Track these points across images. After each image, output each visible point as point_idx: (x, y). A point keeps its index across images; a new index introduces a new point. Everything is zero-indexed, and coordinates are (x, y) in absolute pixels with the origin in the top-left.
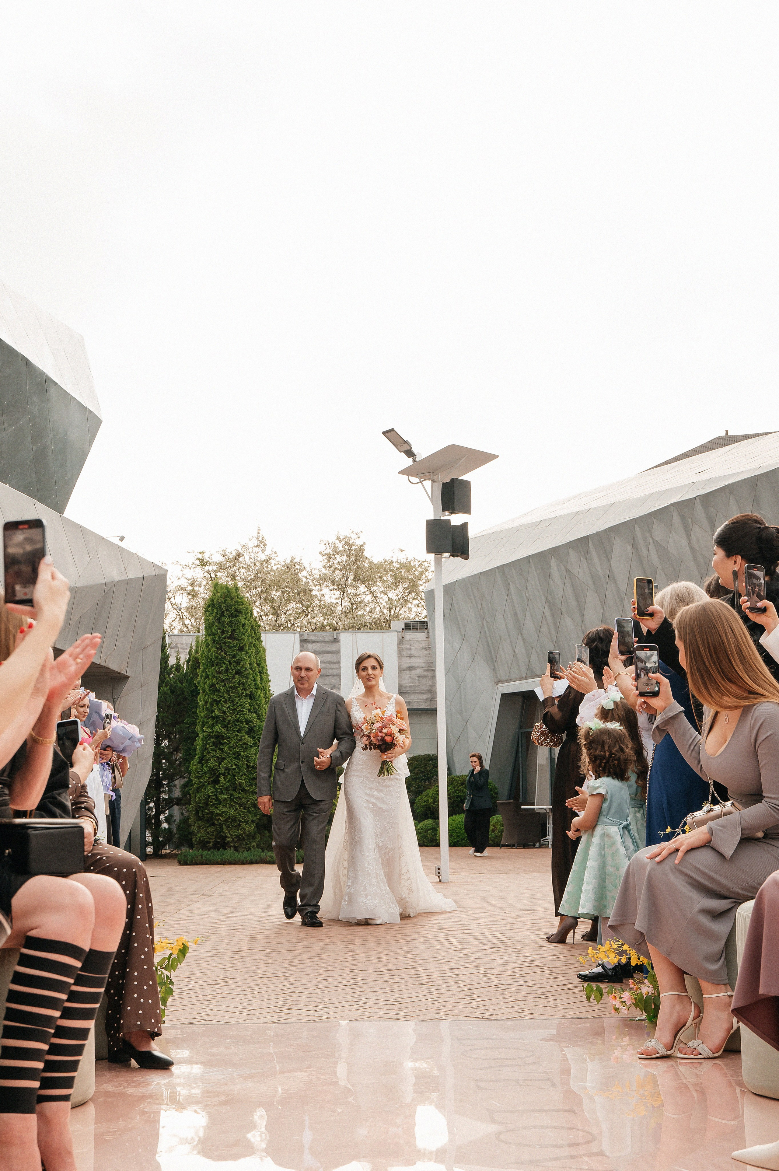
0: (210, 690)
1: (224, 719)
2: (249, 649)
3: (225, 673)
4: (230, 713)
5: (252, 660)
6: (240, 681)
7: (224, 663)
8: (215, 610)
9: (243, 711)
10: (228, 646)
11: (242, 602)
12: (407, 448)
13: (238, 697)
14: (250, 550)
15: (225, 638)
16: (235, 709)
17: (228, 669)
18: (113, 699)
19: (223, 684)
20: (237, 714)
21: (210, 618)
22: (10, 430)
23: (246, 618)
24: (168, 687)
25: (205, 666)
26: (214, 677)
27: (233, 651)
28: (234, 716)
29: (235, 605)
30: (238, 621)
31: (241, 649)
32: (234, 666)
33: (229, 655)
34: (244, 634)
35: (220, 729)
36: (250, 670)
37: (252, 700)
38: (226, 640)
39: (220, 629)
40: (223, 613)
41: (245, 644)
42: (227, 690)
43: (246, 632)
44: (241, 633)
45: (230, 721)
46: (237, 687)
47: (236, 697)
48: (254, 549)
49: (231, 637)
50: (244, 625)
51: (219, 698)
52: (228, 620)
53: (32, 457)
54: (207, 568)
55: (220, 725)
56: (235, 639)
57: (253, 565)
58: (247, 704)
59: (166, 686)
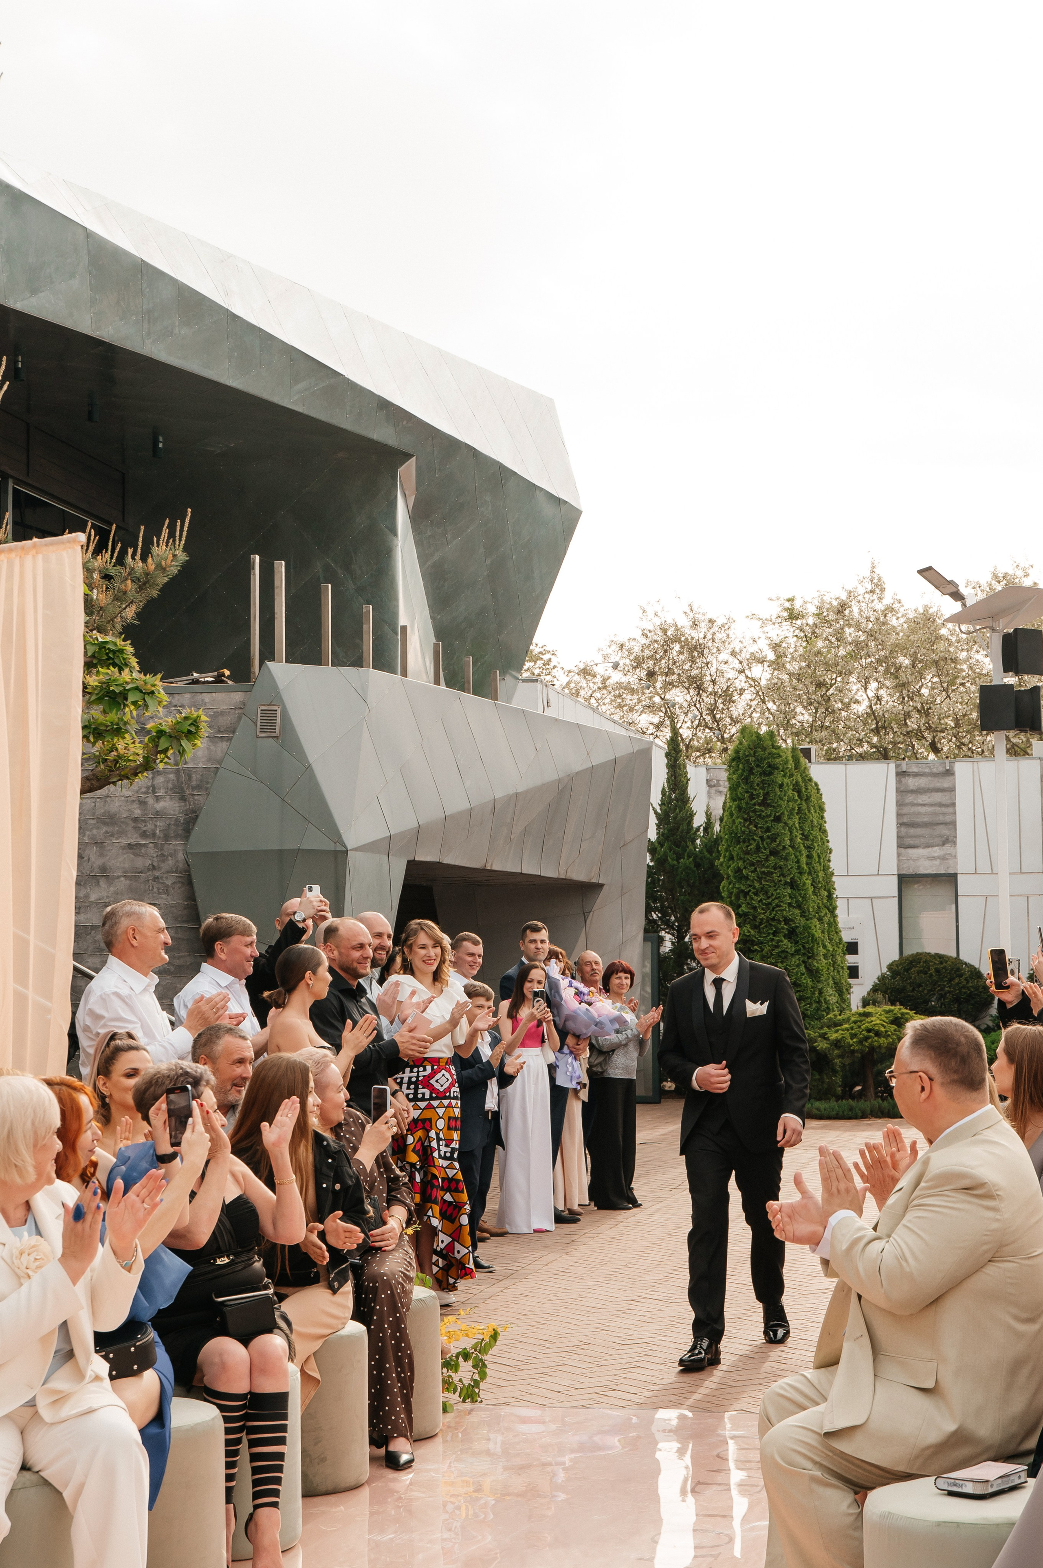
0: (735, 877)
1: (755, 918)
2: (789, 818)
3: (755, 853)
4: (763, 909)
5: (795, 833)
6: (776, 864)
7: (755, 840)
8: (741, 766)
9: (780, 906)
10: (760, 816)
11: (778, 754)
12: (954, 590)
13: (774, 886)
14: (860, 598)
15: (754, 805)
16: (770, 904)
17: (760, 847)
18: (584, 913)
19: (753, 868)
20: (773, 910)
21: (735, 777)
22: (455, 542)
23: (784, 776)
24: (691, 859)
25: (729, 843)
26: (741, 859)
27: (767, 822)
28: (768, 914)
29: (769, 758)
30: (773, 781)
31: (778, 819)
32: (767, 843)
33: (761, 828)
34: (781, 799)
35: (749, 932)
36: (790, 849)
37: (794, 889)
38: (757, 807)
39: (747, 792)
40: (752, 769)
41: (783, 813)
42: (758, 877)
43: (785, 795)
44: (777, 798)
45: (762, 920)
46: (772, 873)
47: (770, 887)
48: (866, 596)
49: (764, 803)
50: (781, 786)
51: (747, 888)
52: (759, 780)
53: (485, 573)
54: (799, 622)
55: (748, 926)
56: (769, 805)
57: (864, 621)
58: (786, 896)
59: (689, 857)
